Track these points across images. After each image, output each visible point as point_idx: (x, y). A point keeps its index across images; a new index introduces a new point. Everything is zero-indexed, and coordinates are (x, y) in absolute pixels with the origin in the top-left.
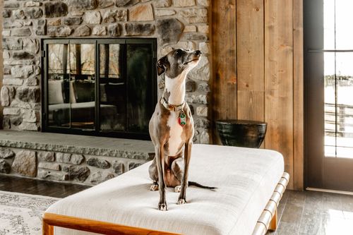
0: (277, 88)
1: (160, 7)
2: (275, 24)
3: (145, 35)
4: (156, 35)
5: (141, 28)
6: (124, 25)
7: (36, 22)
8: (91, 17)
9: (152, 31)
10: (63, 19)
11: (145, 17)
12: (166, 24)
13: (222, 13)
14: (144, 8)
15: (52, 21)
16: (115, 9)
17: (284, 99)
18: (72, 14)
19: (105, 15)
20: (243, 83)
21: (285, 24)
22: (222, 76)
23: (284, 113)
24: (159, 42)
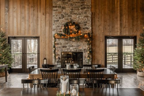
0: (101, 59)
1: (83, 47)
2: (101, 50)
3: (81, 51)
4: (83, 51)
5: (80, 50)
6: (77, 50)
7: (60, 49)
8: (71, 48)
9: (82, 51)
10: (66, 48)
11: (81, 48)
12: (85, 50)
13: (93, 48)
14: (81, 47)
15: (64, 49)
16: (76, 47)
17: (102, 61)
18: (68, 48)
19: (74, 48)
20: (96, 58)
21: (102, 50)
22: (93, 57)
23: (102, 62)
24: (83, 52)
